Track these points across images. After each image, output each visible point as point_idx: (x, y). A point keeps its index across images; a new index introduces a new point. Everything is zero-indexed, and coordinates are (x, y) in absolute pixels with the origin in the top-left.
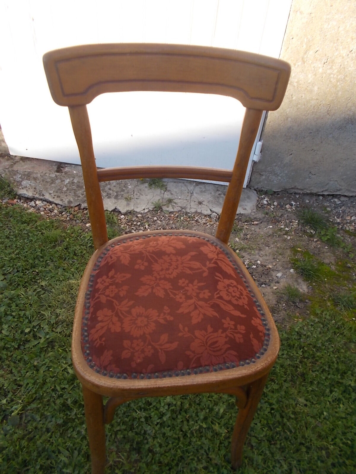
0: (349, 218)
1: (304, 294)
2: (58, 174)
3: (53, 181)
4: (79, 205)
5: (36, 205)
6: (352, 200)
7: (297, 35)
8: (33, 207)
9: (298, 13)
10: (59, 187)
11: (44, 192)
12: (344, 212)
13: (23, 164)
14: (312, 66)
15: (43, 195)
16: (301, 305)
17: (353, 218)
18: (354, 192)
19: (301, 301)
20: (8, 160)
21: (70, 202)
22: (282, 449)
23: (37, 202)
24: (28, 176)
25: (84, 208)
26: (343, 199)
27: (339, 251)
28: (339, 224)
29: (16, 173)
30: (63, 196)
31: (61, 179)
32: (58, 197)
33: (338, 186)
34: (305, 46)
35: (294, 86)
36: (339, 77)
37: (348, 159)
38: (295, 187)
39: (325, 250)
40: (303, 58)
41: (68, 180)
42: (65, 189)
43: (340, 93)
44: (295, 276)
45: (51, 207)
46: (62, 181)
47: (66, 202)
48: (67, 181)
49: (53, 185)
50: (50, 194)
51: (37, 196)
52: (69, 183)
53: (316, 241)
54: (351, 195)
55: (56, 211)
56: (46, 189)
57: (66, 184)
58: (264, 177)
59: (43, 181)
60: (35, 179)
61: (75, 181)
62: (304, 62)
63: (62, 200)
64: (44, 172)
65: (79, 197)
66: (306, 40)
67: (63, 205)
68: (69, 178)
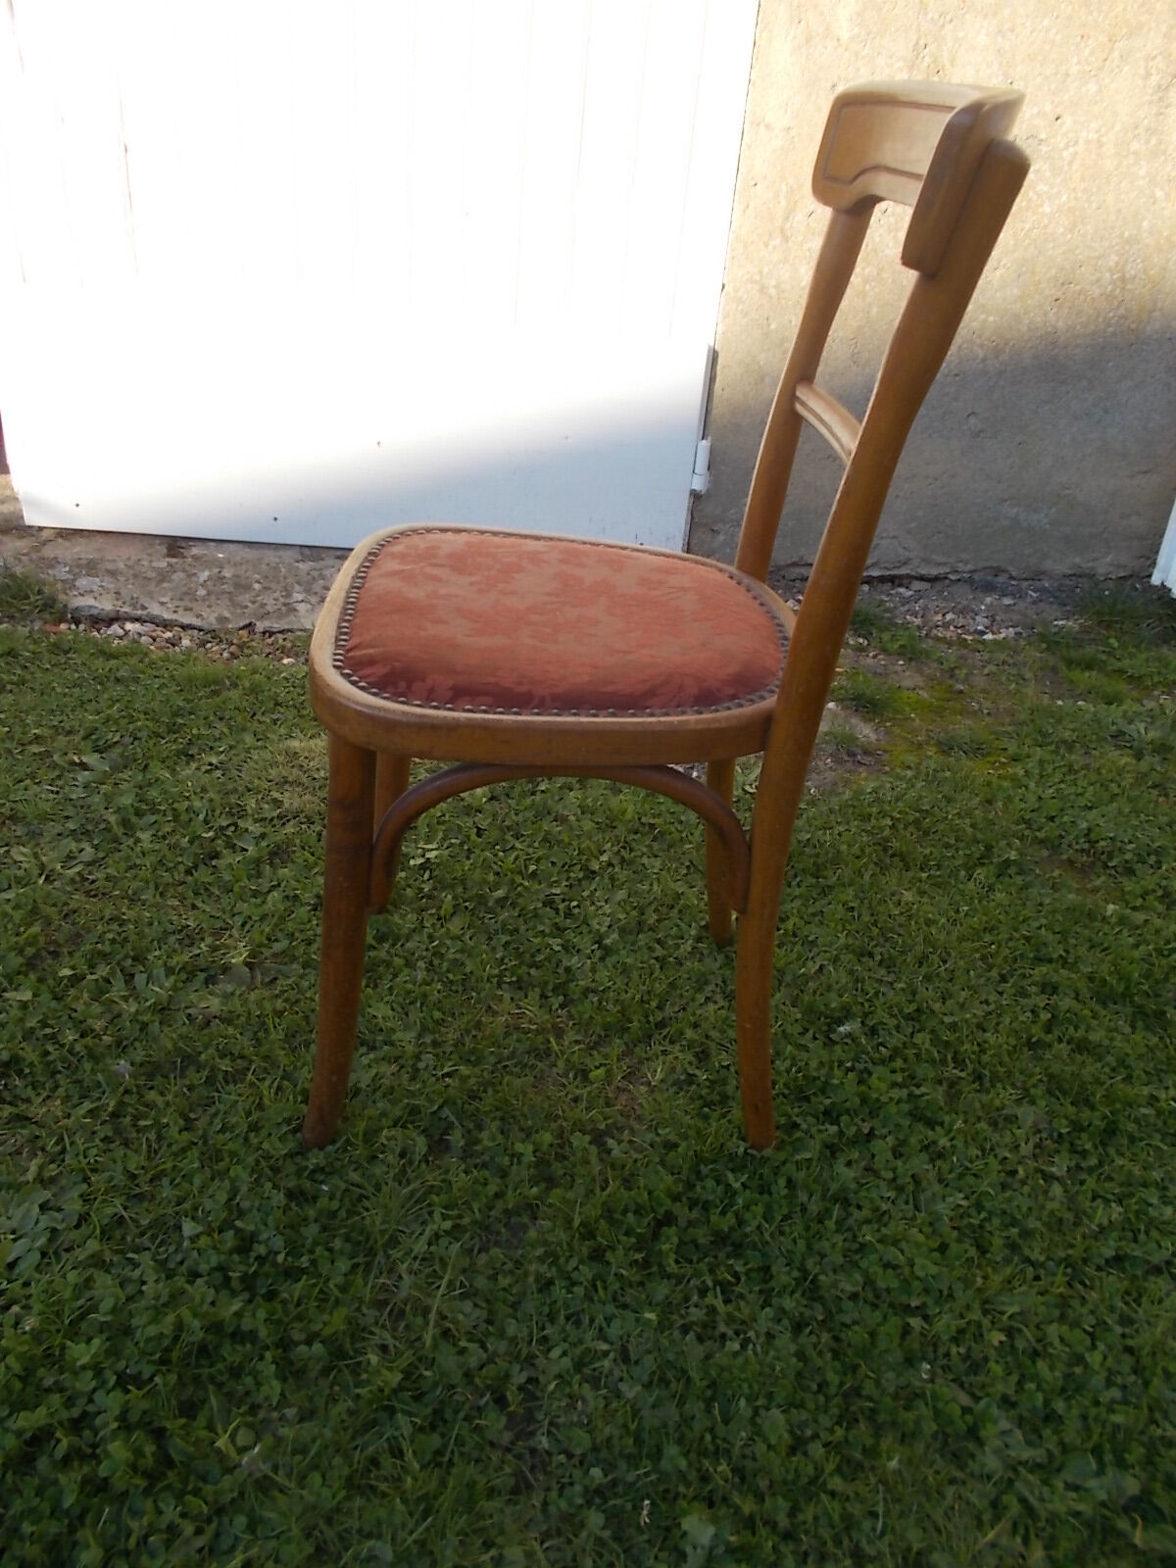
0: (939, 617)
1: (870, 743)
2: (174, 560)
3: (163, 577)
4: (249, 626)
5: (127, 633)
6: (938, 586)
7: (765, 178)
8: (121, 638)
9: (762, 128)
10: (185, 589)
11: (144, 601)
12: (925, 608)
13: (67, 544)
14: (805, 247)
15: (144, 608)
16: (867, 760)
17: (949, 617)
18: (940, 564)
19: (866, 753)
20: (21, 537)
21: (222, 620)
22: (888, 964)
23: (129, 626)
24: (91, 568)
25: (264, 633)
26: (917, 585)
27: (932, 669)
28: (919, 628)
29: (54, 562)
30: (197, 607)
31: (184, 571)
32: (187, 609)
33: (901, 551)
34: (783, 203)
35: (770, 297)
36: (867, 271)
37: (914, 476)
38: (801, 558)
39: (899, 669)
40: (782, 230)
41: (206, 573)
42: (202, 592)
43: (875, 310)
44: (843, 714)
45: (169, 635)
46: (190, 576)
47: (212, 619)
48: (204, 575)
49: (165, 585)
50: (162, 604)
51: (126, 609)
52: (210, 578)
53: (875, 657)
54: (934, 572)
55: (186, 642)
56: (150, 595)
57: (202, 579)
58: (721, 538)
59: (135, 576)
60: (113, 574)
61: (227, 573)
62: (786, 239)
63: (199, 616)
64: (134, 558)
65: (246, 607)
66: (784, 188)
67: (206, 627)
68: (210, 569)
